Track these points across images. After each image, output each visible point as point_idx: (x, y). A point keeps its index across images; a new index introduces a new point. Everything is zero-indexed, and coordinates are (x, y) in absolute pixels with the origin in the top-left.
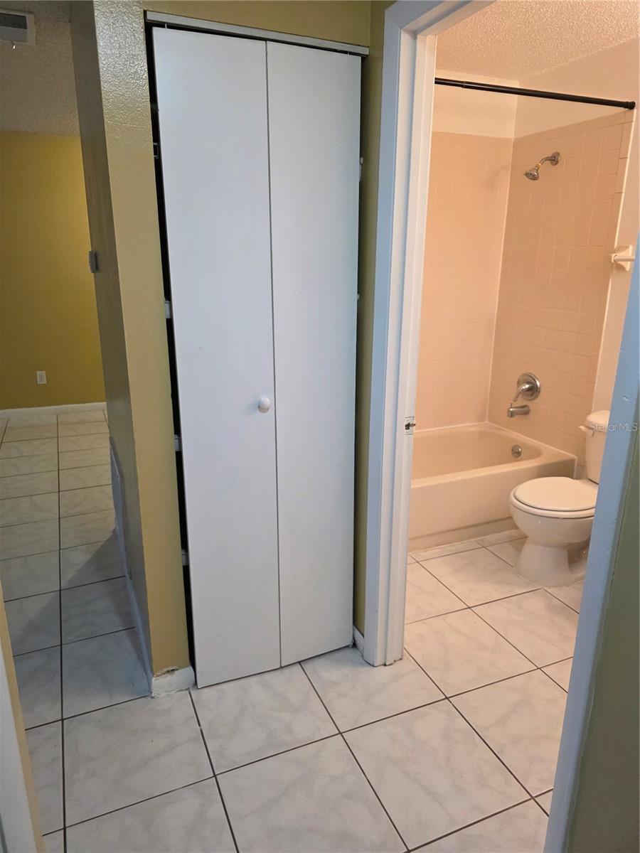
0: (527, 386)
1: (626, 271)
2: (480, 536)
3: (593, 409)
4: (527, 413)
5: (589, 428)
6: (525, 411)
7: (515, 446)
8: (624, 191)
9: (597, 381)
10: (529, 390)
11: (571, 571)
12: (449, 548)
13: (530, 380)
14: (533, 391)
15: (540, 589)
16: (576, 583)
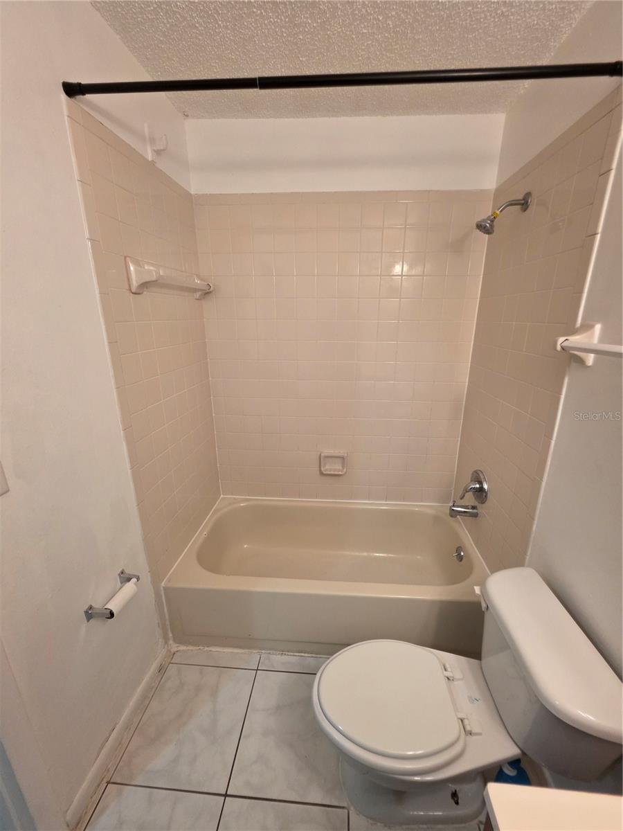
0: (477, 486)
1: (587, 369)
4: (476, 515)
6: (473, 513)
7: (459, 548)
10: (477, 491)
13: (480, 479)
14: (480, 494)
15: (343, 808)
16: (404, 827)
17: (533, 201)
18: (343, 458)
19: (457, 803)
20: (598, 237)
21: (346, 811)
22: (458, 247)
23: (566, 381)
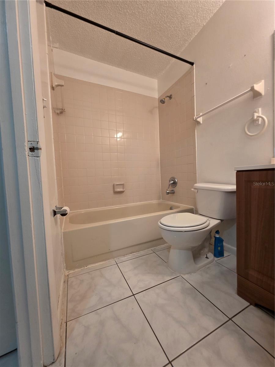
0: (172, 182)
1: (201, 124)
2: (154, 247)
3: (197, 182)
4: (174, 193)
5: (195, 189)
6: (173, 193)
7: (171, 207)
8: (195, 95)
9: (197, 173)
10: (173, 183)
11: (195, 263)
12: (137, 254)
13: (173, 179)
14: (175, 184)
15: (179, 276)
16: (199, 270)
17: (173, 97)
18: (123, 185)
19: (208, 258)
20: (195, 96)
21: (180, 277)
22: (151, 112)
23: (196, 131)
